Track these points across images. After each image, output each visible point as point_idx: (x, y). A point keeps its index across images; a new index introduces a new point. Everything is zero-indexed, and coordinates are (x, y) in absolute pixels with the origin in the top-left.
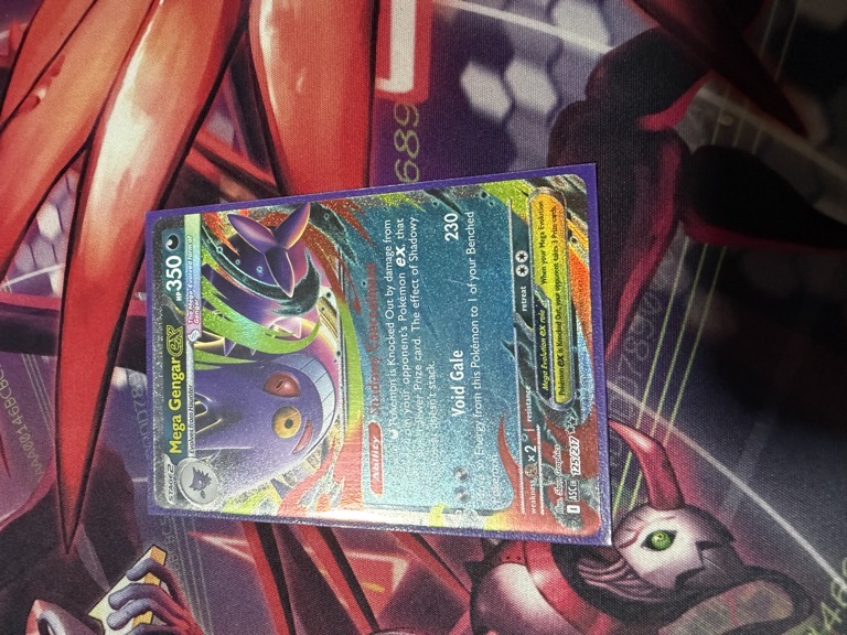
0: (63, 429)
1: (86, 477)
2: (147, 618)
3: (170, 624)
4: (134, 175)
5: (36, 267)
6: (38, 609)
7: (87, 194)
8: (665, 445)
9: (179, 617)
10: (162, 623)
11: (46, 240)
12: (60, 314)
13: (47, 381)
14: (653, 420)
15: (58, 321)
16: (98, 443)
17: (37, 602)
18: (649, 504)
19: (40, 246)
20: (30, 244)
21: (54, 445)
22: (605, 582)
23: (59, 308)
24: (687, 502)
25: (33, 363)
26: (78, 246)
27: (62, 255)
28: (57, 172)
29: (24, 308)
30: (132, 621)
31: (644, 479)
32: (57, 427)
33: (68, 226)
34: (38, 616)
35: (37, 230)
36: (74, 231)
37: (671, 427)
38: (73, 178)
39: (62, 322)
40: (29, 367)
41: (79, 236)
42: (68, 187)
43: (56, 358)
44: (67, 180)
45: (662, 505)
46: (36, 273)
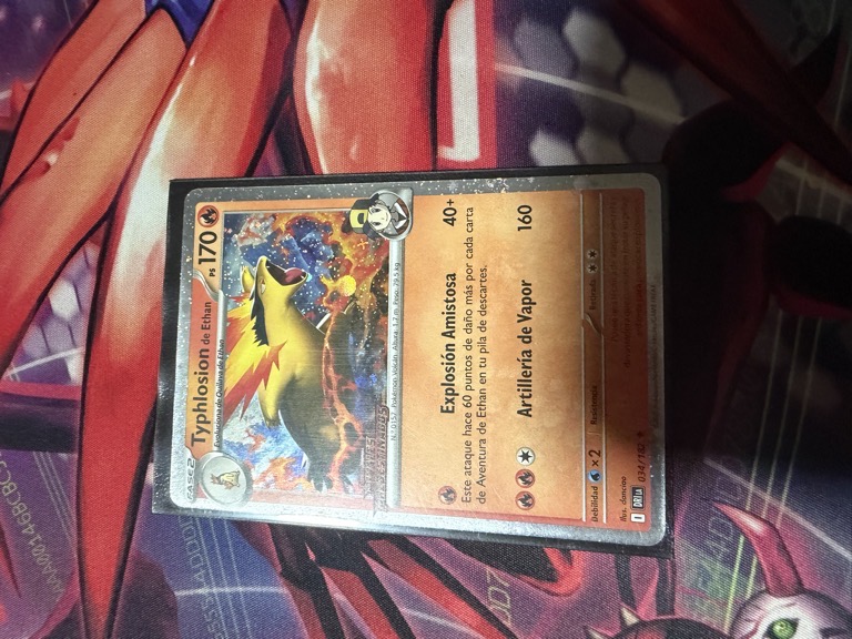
0: (88, 538)
1: (117, 592)
5: (49, 352)
8: (778, 526)
11: (61, 320)
12: (80, 406)
13: (65, 482)
14: (763, 501)
15: (78, 412)
16: (132, 553)
18: (768, 591)
19: (53, 328)
20: (42, 326)
21: (76, 556)
23: (78, 397)
24: (807, 586)
25: (47, 462)
27: (81, 337)
29: (36, 398)
31: (759, 564)
32: (79, 535)
33: (87, 305)
35: (50, 309)
36: (95, 310)
37: (783, 508)
38: (92, 252)
39: (83, 414)
40: (43, 466)
42: (87, 261)
43: (76, 456)
44: (85, 253)
45: (781, 591)
46: (50, 359)
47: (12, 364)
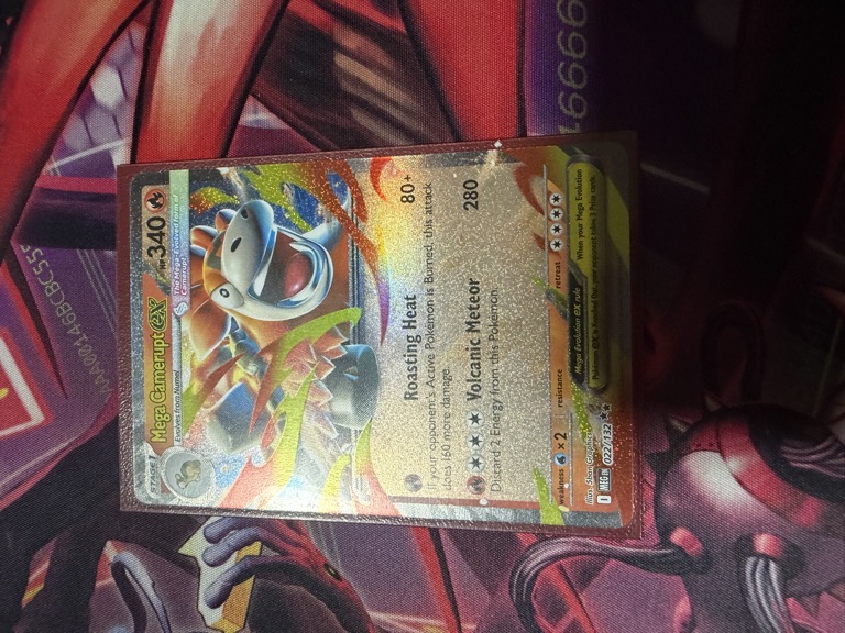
2: (255, 549)
3: (284, 553)
4: (221, 27)
5: (92, 144)
6: (111, 552)
7: (159, 50)
9: (297, 545)
10: (274, 554)
11: (104, 109)
17: (109, 543)
19: (97, 120)
20: (83, 115)
22: (813, 462)
25: (92, 257)
26: (148, 115)
27: (127, 125)
28: (116, 27)
29: (79, 193)
30: (235, 554)
33: (133, 93)
34: (111, 559)
35: (91, 98)
36: (142, 97)
38: (138, 33)
40: (88, 266)
41: (149, 103)
42: (132, 43)
44: (130, 35)
46: (93, 151)
47: (52, 157)
